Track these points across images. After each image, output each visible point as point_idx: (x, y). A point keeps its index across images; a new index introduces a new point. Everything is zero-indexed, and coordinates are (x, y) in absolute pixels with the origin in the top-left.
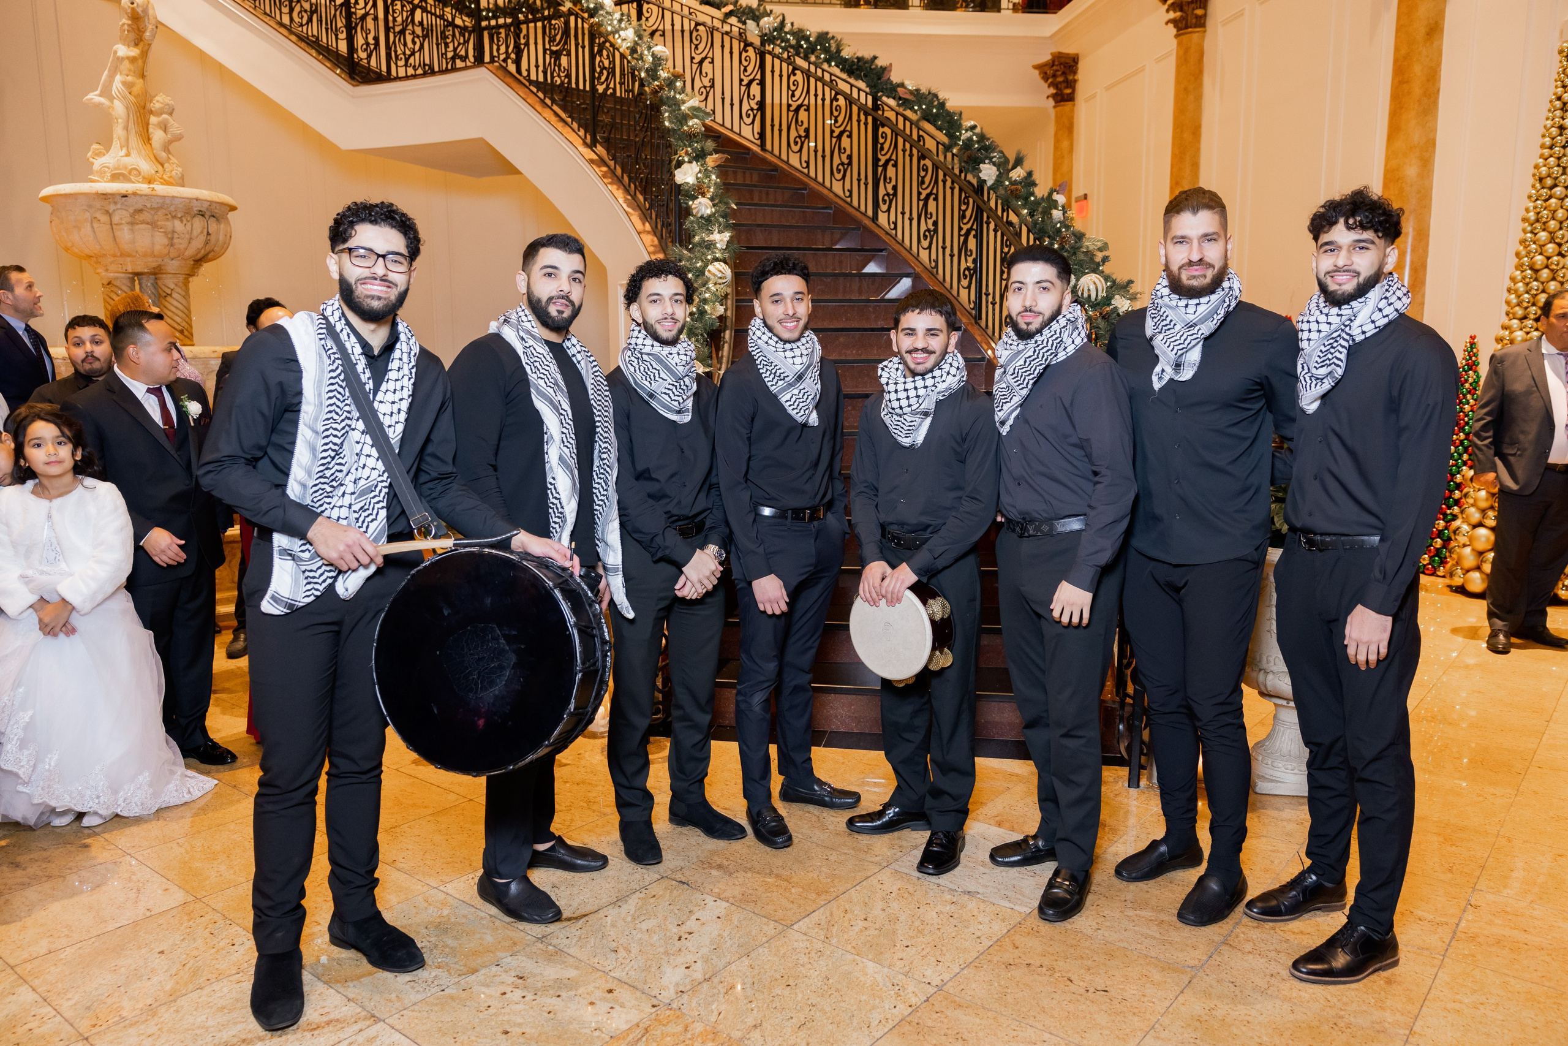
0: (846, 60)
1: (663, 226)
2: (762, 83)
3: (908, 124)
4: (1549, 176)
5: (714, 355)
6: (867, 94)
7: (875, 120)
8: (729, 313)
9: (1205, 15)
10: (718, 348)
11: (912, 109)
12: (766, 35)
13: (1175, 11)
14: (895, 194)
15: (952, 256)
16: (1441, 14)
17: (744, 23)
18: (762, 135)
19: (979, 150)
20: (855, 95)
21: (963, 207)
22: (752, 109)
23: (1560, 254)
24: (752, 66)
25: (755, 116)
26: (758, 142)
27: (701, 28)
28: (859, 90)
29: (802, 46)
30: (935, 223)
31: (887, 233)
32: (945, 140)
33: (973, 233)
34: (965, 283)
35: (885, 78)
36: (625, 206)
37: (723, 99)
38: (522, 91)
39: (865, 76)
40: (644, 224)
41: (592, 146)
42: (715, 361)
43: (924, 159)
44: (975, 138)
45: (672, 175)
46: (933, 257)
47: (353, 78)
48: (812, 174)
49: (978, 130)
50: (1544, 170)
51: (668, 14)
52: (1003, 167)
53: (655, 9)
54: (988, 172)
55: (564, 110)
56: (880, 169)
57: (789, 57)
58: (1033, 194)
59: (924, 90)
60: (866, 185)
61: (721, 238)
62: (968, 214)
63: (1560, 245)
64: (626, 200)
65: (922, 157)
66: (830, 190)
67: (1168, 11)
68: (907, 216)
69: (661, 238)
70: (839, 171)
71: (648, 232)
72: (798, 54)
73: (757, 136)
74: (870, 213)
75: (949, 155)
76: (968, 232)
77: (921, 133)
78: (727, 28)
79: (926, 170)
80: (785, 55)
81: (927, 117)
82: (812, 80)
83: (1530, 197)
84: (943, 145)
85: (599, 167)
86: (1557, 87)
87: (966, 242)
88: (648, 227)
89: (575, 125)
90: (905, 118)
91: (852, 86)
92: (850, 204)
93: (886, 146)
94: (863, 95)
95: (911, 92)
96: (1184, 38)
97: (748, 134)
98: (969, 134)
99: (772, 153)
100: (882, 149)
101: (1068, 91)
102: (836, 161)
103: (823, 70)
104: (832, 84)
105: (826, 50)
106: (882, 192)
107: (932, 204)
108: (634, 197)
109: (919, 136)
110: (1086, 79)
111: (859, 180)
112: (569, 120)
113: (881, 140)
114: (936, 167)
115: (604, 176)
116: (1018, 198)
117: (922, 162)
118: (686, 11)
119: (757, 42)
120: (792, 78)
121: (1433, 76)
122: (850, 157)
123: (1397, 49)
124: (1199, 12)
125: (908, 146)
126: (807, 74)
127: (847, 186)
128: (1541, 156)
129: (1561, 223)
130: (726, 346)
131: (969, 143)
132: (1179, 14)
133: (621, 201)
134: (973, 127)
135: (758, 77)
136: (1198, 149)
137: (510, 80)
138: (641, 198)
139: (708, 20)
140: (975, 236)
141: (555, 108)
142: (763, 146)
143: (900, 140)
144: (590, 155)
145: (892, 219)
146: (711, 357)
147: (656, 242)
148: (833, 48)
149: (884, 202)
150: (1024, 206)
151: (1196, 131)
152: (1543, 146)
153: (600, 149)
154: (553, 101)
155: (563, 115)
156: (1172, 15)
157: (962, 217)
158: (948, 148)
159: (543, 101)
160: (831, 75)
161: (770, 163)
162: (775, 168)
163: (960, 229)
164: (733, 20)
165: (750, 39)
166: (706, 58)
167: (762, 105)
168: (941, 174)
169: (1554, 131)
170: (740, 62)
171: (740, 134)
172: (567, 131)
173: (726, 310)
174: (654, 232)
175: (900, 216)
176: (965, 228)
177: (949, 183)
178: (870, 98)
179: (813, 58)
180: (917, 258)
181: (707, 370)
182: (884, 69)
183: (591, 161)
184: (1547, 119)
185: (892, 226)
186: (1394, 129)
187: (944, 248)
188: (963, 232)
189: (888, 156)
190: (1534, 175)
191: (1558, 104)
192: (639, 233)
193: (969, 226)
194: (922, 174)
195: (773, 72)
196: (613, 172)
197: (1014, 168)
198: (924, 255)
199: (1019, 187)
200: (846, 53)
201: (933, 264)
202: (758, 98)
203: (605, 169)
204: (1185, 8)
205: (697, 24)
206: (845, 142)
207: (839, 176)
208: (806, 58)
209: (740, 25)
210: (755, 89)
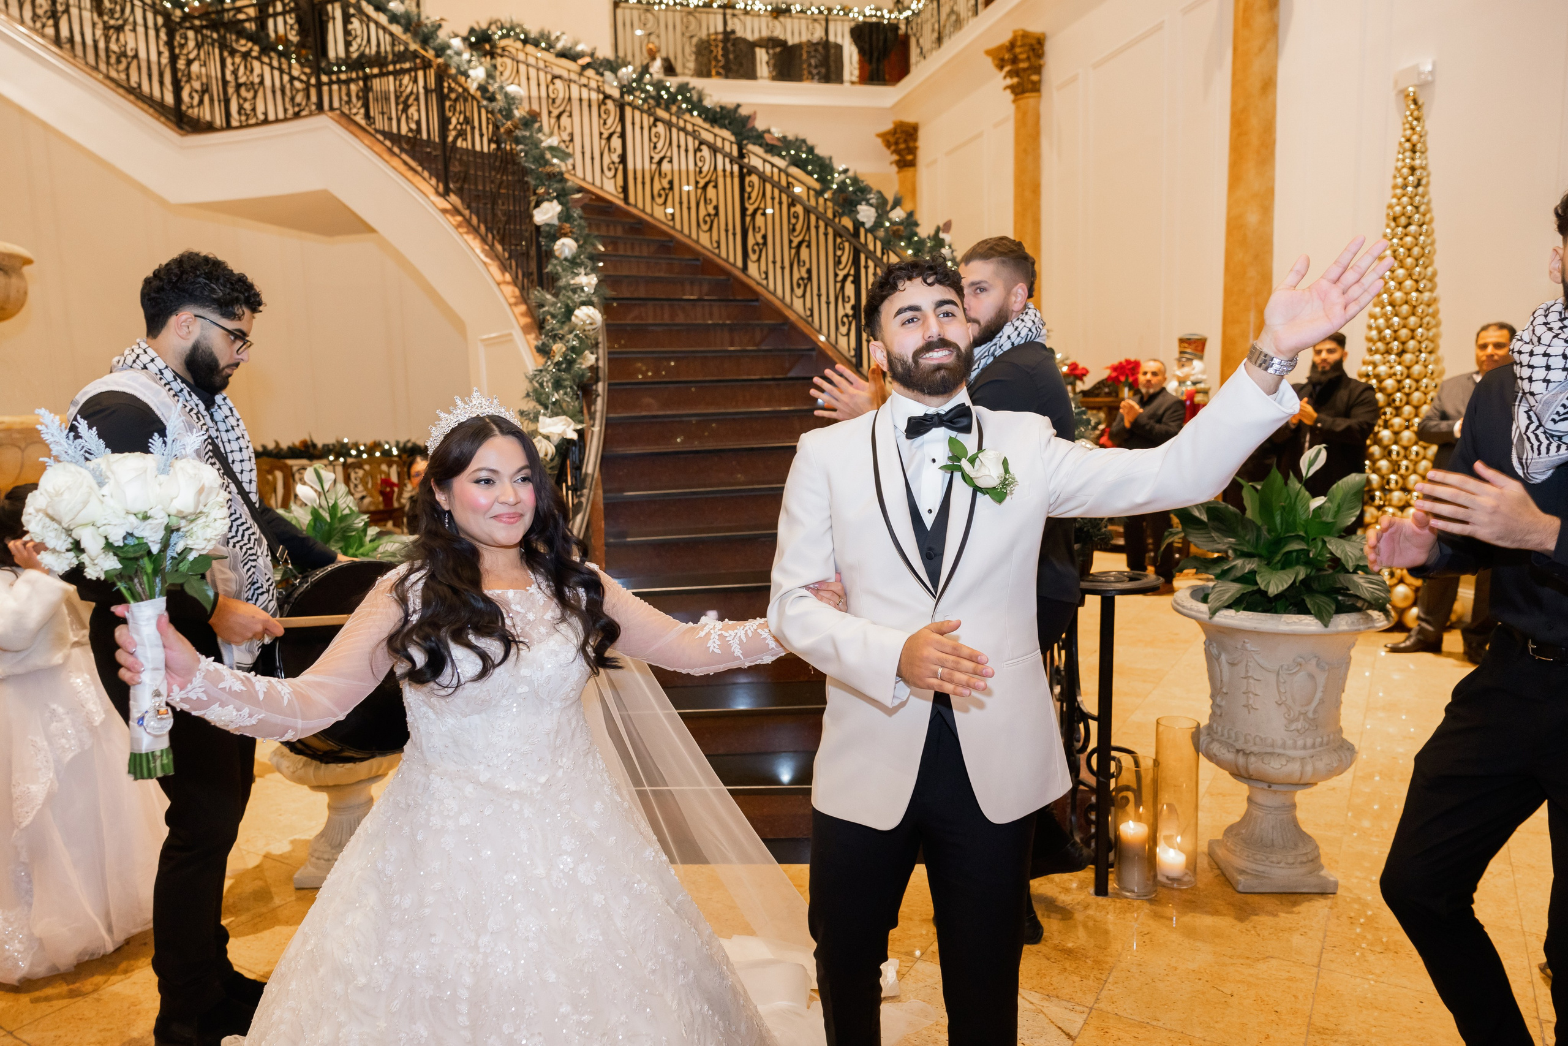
0: (708, 110)
1: (523, 276)
2: (623, 136)
3: (776, 170)
4: (1403, 214)
5: (585, 411)
6: (731, 143)
7: (741, 168)
8: (601, 364)
9: (1040, 82)
10: (591, 402)
11: (780, 155)
12: (624, 86)
13: (1011, 77)
14: (765, 244)
15: (828, 303)
16: (1274, 69)
17: (602, 75)
18: (625, 189)
19: (854, 192)
20: (719, 143)
21: (839, 253)
22: (613, 163)
23: (1417, 290)
24: (612, 120)
25: (616, 170)
26: (622, 196)
27: (558, 82)
28: (724, 139)
29: (662, 97)
30: (809, 271)
31: (758, 284)
32: (817, 186)
33: (850, 279)
34: (843, 330)
35: (750, 126)
36: (482, 256)
37: (583, 153)
38: (368, 140)
39: (730, 124)
40: (503, 274)
41: (445, 194)
42: (587, 417)
43: (794, 205)
44: (848, 181)
45: (531, 217)
46: (808, 305)
47: (181, 128)
48: (678, 226)
49: (850, 174)
50: (1398, 209)
51: (522, 67)
52: (882, 207)
53: (508, 61)
54: (866, 214)
55: (413, 158)
56: (748, 219)
57: (649, 109)
58: (916, 234)
59: (791, 137)
60: (734, 234)
61: (588, 281)
62: (844, 259)
63: (1417, 281)
64: (483, 251)
65: (792, 204)
66: (697, 242)
67: (1005, 77)
68: (778, 264)
69: (522, 289)
70: (705, 222)
71: (508, 283)
72: (658, 105)
73: (620, 190)
74: (740, 263)
75: (821, 200)
76: (845, 277)
77: (791, 180)
78: (584, 81)
79: (797, 217)
80: (646, 107)
81: (797, 162)
82: (674, 131)
83: (1385, 236)
84: (814, 190)
85: (453, 215)
86: (1405, 130)
87: (842, 288)
88: (508, 277)
89: (426, 174)
90: (773, 165)
91: (715, 135)
92: (719, 256)
93: (754, 195)
94: (727, 144)
95: (778, 139)
96: (1022, 102)
97: (610, 189)
98: (843, 177)
99: (636, 206)
100: (749, 198)
101: (910, 157)
102: (702, 212)
103: (685, 121)
104: (695, 135)
105: (687, 100)
106: (751, 241)
107: (804, 252)
108: (492, 247)
109: (788, 183)
110: (927, 146)
111: (727, 231)
112: (419, 169)
113: (748, 189)
114: (807, 211)
115: (459, 226)
116: (901, 238)
117: (793, 210)
118: (541, 64)
119: (616, 94)
120: (654, 130)
121: (1269, 128)
122: (716, 208)
123: (1234, 103)
124: (1035, 78)
125: (776, 192)
126: (669, 125)
127: (715, 237)
128: (1394, 196)
129: (1417, 260)
130: (599, 401)
131: (842, 186)
132: (1015, 80)
133: (478, 251)
134: (846, 171)
135: (619, 129)
136: (1038, 207)
137: (353, 128)
138: (499, 248)
139: (565, 74)
140: (853, 282)
141: (404, 156)
142: (626, 199)
143: (768, 187)
144: (443, 204)
145: (763, 268)
146: (581, 412)
147: (517, 292)
148: (695, 98)
149: (754, 251)
150: (908, 246)
151: (1036, 189)
152: (1395, 187)
153: (453, 198)
154: (402, 150)
155: (413, 164)
156: (1009, 81)
157: (838, 262)
158: (819, 193)
159: (390, 150)
160: (694, 125)
161: (633, 216)
162: (641, 221)
163: (836, 275)
164: (590, 73)
165: (609, 91)
166: (564, 111)
167: (623, 159)
168: (813, 218)
169: (1405, 171)
170: (600, 115)
171: (602, 188)
172: (417, 180)
173: (597, 359)
174: (515, 282)
175: (771, 266)
176: (841, 274)
177: (822, 230)
178: (735, 147)
179: (674, 109)
180: (790, 307)
181: (579, 427)
182: (748, 118)
183: (444, 211)
184: (1398, 160)
185: (763, 276)
186: (1235, 179)
187: (819, 296)
188: (840, 278)
189: (756, 206)
190: (1388, 215)
191: (1408, 145)
192: (499, 284)
193: (845, 272)
194: (793, 221)
195: (633, 124)
196: (468, 222)
197: (893, 208)
198: (798, 304)
199: (901, 228)
200: (708, 103)
201: (808, 313)
202: (619, 151)
203: (459, 218)
204: (1022, 74)
205: (555, 77)
206: (711, 192)
207: (706, 227)
208: (667, 109)
209: (598, 77)
210: (616, 142)
